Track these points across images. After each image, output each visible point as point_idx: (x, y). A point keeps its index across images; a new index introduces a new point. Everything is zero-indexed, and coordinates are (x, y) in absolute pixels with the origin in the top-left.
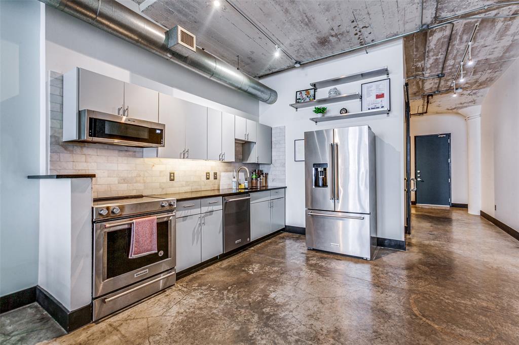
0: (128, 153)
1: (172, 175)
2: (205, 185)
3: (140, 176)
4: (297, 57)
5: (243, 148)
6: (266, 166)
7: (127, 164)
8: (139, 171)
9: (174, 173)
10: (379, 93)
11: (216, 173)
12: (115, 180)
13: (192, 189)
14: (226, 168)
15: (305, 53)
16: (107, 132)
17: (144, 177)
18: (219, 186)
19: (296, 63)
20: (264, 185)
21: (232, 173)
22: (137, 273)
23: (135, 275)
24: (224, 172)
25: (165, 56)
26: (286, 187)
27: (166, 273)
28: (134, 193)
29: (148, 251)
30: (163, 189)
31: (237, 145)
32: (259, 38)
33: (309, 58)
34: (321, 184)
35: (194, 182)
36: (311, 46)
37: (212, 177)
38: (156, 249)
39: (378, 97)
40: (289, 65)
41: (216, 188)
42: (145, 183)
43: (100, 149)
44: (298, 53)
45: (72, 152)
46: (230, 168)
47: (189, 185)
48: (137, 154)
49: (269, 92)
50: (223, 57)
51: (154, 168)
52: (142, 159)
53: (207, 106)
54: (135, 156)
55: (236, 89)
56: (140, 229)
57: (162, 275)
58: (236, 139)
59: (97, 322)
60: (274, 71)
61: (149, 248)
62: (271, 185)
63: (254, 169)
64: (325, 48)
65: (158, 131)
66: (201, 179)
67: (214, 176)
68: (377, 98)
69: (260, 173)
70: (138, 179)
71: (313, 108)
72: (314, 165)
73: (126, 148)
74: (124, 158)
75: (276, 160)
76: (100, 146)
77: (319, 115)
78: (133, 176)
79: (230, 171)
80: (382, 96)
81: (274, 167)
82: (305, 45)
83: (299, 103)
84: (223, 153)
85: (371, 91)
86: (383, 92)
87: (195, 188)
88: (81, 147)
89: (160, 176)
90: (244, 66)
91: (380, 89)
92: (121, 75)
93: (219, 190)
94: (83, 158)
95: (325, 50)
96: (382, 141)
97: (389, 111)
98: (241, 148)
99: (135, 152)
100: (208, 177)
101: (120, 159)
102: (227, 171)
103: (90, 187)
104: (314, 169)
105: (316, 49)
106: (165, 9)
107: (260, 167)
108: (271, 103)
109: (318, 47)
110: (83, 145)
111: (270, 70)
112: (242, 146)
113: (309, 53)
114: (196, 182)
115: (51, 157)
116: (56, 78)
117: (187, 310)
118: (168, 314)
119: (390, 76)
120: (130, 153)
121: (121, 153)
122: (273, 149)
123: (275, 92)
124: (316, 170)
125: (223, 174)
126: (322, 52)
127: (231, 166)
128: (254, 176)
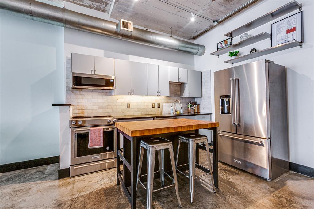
0: (103, 93)
1: (129, 105)
2: (151, 111)
3: (110, 105)
4: (212, 17)
5: (180, 88)
6: (199, 99)
7: (102, 99)
8: (109, 102)
9: (130, 104)
10: (290, 28)
11: (160, 104)
12: (96, 107)
13: (142, 113)
14: (167, 100)
15: (218, 12)
16: (82, 83)
17: (112, 106)
18: (162, 112)
19: (214, 22)
20: (196, 111)
21: (172, 104)
22: (93, 156)
23: (92, 157)
24: (166, 103)
25: (118, 38)
26: (212, 114)
27: (112, 159)
28: (106, 115)
29: (98, 146)
30: (123, 113)
31: (171, 85)
32: (178, 11)
33: (222, 15)
34: (226, 112)
35: (143, 109)
36: (220, 6)
37: (156, 106)
38: (103, 145)
39: (288, 31)
40: (209, 25)
41: (160, 113)
42: (112, 109)
43: (89, 91)
44: (212, 14)
45: (75, 94)
46: (169, 101)
47: (140, 111)
48: (108, 93)
49: (197, 47)
50: (163, 31)
51: (118, 101)
52: (111, 96)
53: (147, 63)
54: (107, 95)
55: (170, 49)
56: (93, 133)
57: (107, 160)
58: (170, 82)
59: (71, 177)
60: (201, 31)
61: (99, 144)
62: (202, 111)
63: (190, 101)
64: (232, 3)
65: (112, 81)
66: (148, 107)
67: (158, 106)
68: (287, 33)
69: (194, 104)
70: (109, 107)
71: (228, 53)
72: (221, 96)
73: (102, 91)
74: (101, 96)
75: (205, 94)
76: (89, 90)
77: (233, 57)
78: (106, 105)
79: (171, 103)
80: (294, 29)
81: (204, 99)
82: (214, 6)
83: (220, 51)
84: (159, 91)
85: (282, 27)
86: (294, 26)
87: (144, 113)
88: (80, 91)
89: (121, 105)
90: (179, 33)
91: (291, 24)
92: (98, 53)
93: (161, 114)
94: (81, 96)
95: (233, 4)
96: (294, 72)
97: (301, 42)
98: (179, 87)
99: (107, 92)
100: (153, 106)
101: (99, 97)
102: (167, 102)
103: (69, 110)
104: (220, 100)
105: (225, 7)
106: (119, 12)
107: (195, 99)
108: (201, 55)
109: (226, 4)
110: (80, 90)
111: (198, 32)
112: (180, 86)
113: (221, 12)
114: (145, 109)
115: (67, 97)
116: (68, 60)
117: (109, 183)
118: (99, 183)
119: (303, 9)
120: (104, 93)
121: (99, 93)
122: (203, 87)
123: (204, 47)
124: (222, 100)
125: (164, 104)
126: (232, 8)
127: (171, 99)
128: (189, 106)
